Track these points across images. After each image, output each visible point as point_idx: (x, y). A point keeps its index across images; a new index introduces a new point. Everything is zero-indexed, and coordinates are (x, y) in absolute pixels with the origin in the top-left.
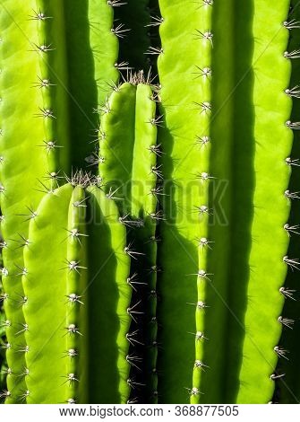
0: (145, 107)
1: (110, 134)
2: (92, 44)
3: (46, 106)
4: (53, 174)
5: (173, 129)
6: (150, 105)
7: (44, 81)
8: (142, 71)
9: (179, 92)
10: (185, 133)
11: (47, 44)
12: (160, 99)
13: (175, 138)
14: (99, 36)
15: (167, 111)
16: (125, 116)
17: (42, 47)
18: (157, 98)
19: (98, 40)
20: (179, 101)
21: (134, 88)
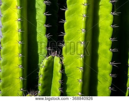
0: (57, 66)
1: (44, 75)
2: (38, 40)
3: (20, 64)
4: (22, 89)
5: (68, 74)
6: (60, 65)
7: (20, 54)
8: (56, 52)
9: (70, 61)
10: (72, 75)
11: (21, 41)
12: (63, 63)
13: (68, 77)
14: (41, 37)
15: (65, 67)
16: (50, 68)
17: (20, 42)
18: (62, 63)
19: (40, 39)
20: (70, 64)
21: (53, 58)
